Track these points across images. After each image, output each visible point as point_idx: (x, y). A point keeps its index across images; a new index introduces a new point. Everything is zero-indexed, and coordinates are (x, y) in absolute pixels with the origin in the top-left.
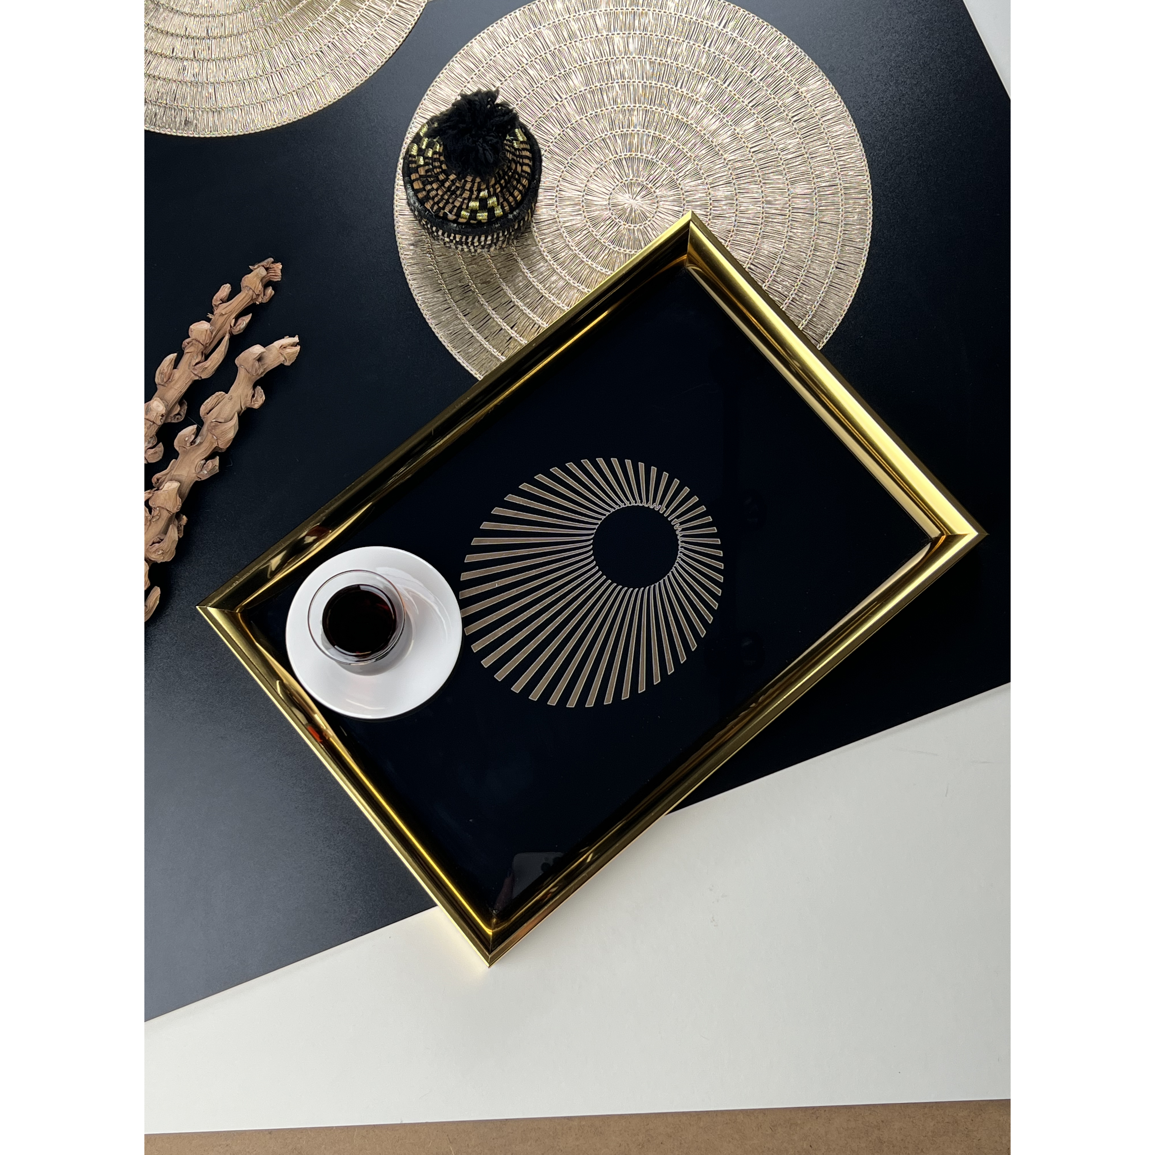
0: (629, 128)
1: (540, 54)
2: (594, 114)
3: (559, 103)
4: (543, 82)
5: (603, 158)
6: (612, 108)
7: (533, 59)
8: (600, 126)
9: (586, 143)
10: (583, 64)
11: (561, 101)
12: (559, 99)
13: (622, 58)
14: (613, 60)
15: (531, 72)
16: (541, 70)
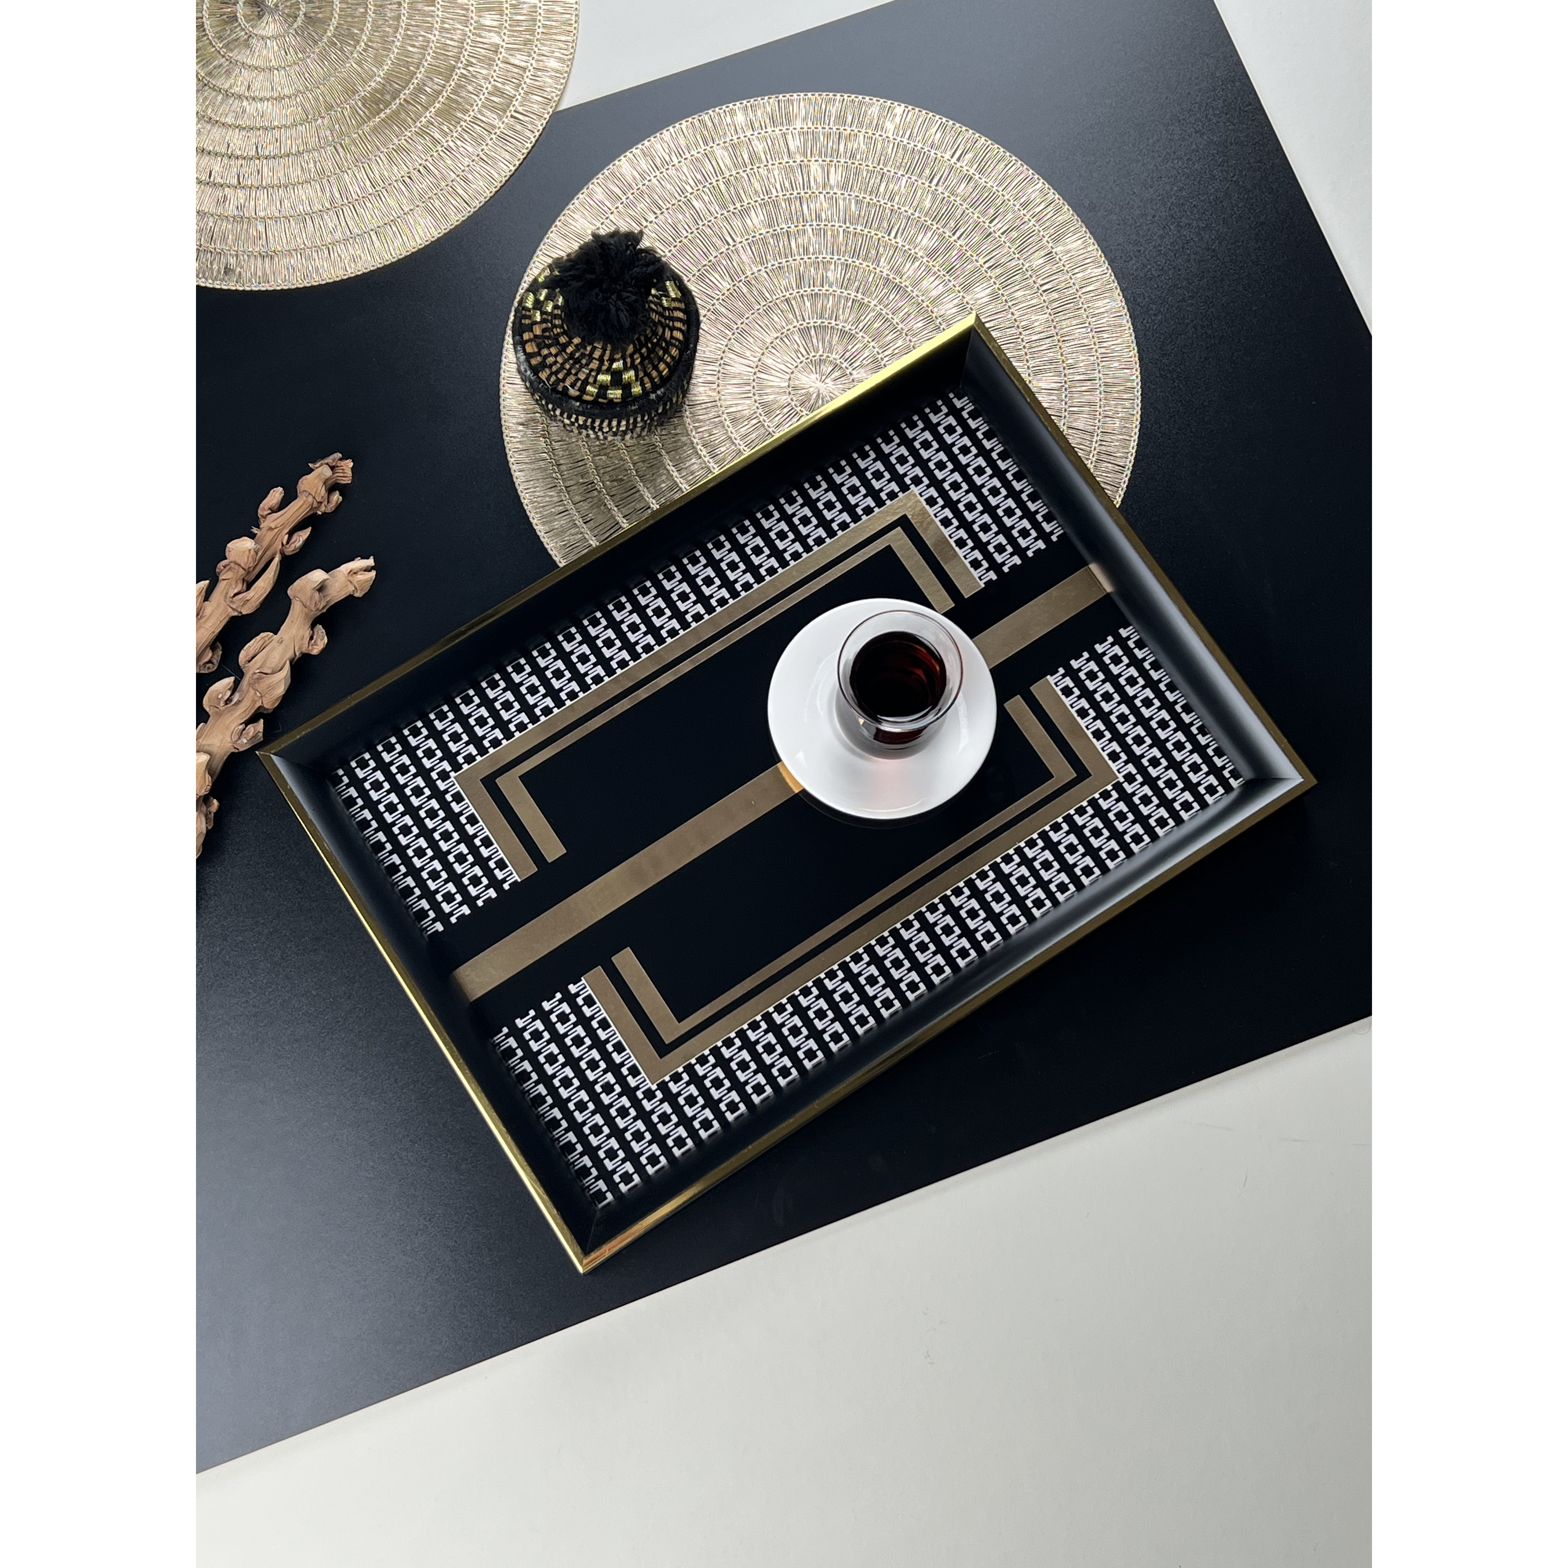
0: (823, 287)
1: (709, 181)
2: (777, 265)
3: (731, 247)
4: (712, 218)
5: (784, 324)
6: (802, 259)
7: (701, 187)
8: (784, 282)
9: (763, 303)
10: (766, 197)
11: (734, 246)
12: (732, 243)
14: (807, 195)
15: (695, 203)
16: (711, 202)
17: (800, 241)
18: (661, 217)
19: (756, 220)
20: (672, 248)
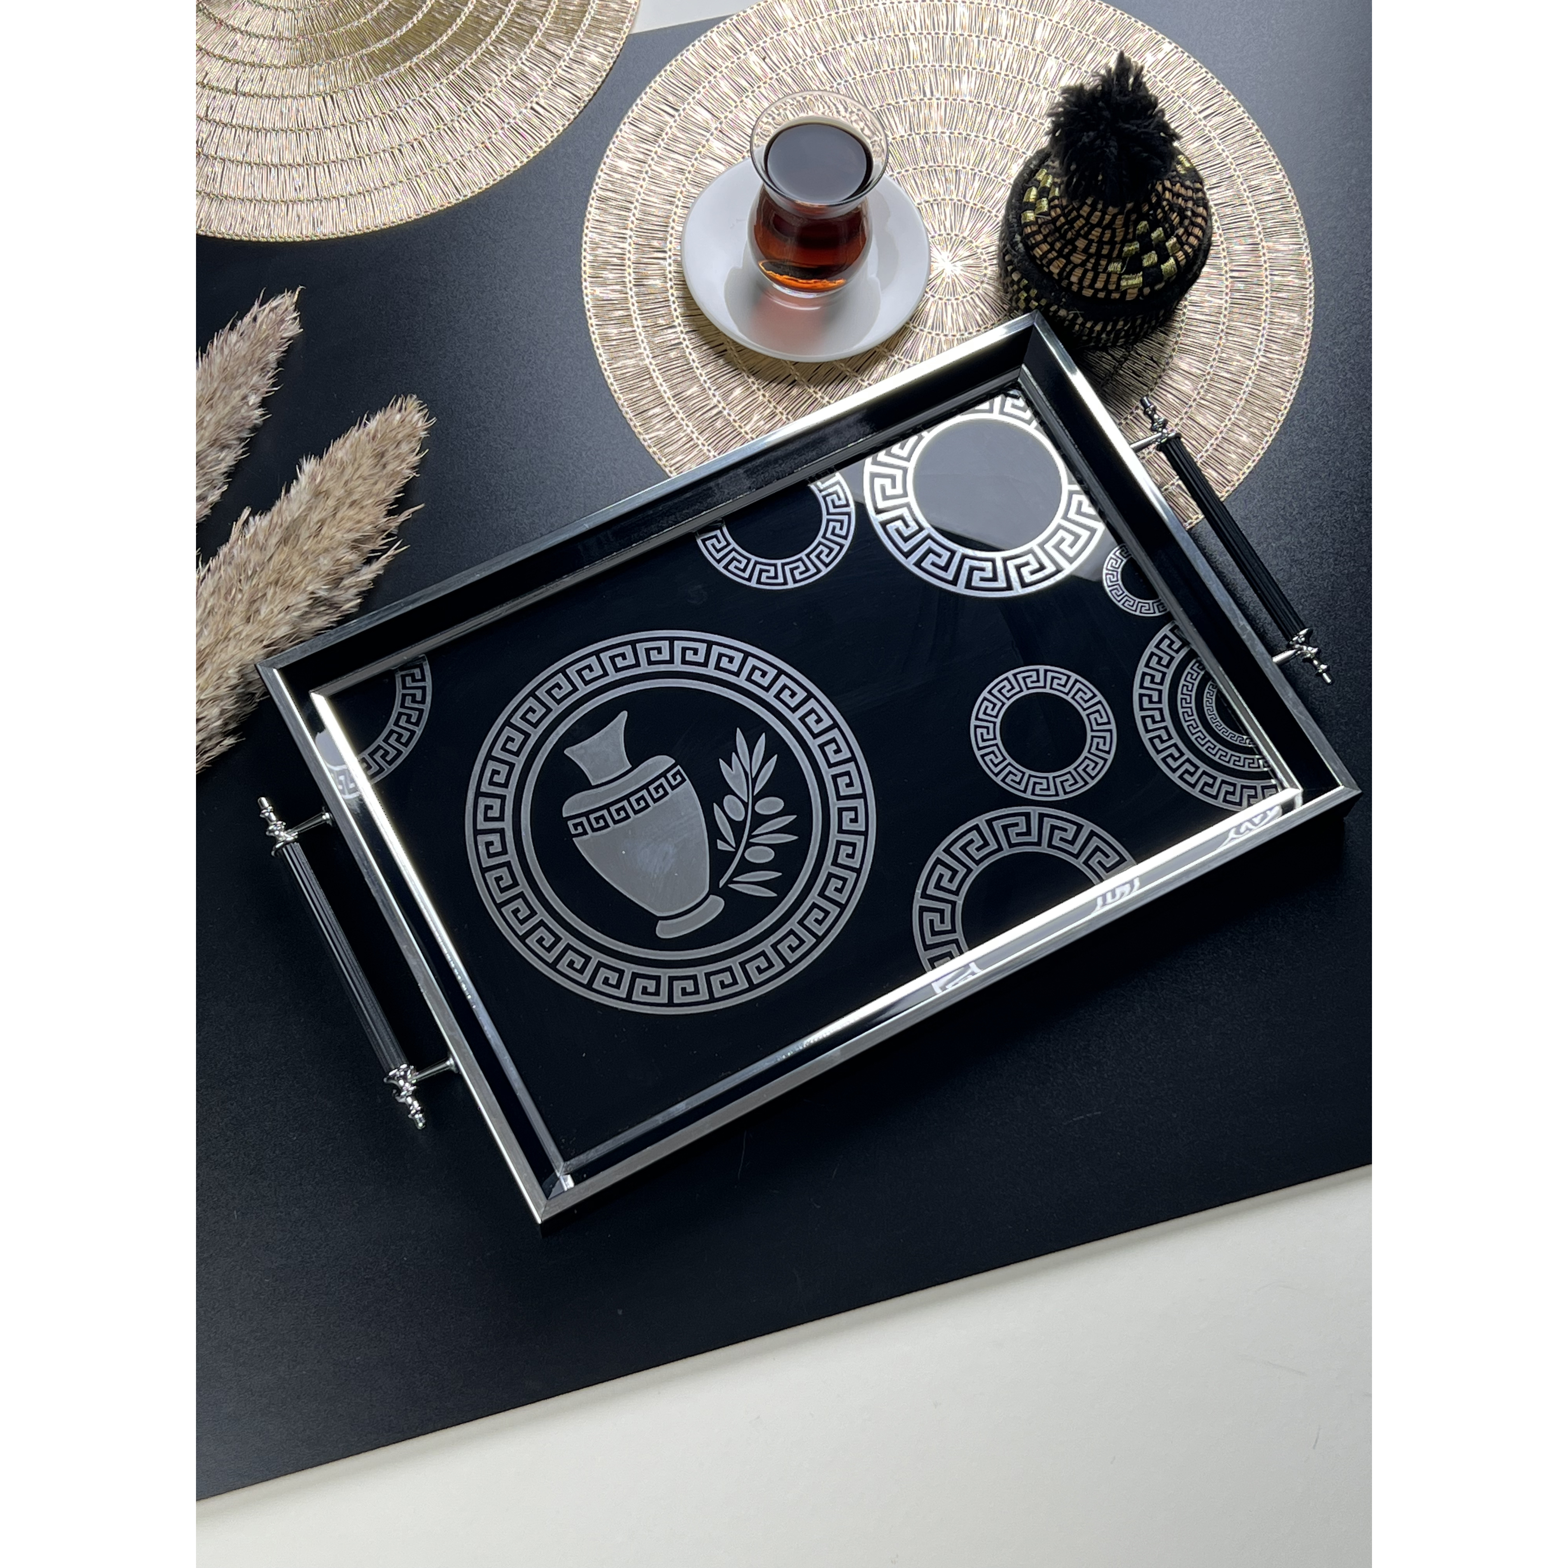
0: (1000, 174)
1: (937, 31)
2: (964, 134)
3: (926, 99)
4: (921, 65)
5: (942, 192)
6: (993, 140)
7: (925, 32)
9: (931, 163)
10: (987, 69)
11: (929, 99)
13: (1045, 89)
14: (1031, 86)
16: (928, 50)
17: (1000, 123)
18: (869, 41)
19: (966, 86)
20: (865, 75)
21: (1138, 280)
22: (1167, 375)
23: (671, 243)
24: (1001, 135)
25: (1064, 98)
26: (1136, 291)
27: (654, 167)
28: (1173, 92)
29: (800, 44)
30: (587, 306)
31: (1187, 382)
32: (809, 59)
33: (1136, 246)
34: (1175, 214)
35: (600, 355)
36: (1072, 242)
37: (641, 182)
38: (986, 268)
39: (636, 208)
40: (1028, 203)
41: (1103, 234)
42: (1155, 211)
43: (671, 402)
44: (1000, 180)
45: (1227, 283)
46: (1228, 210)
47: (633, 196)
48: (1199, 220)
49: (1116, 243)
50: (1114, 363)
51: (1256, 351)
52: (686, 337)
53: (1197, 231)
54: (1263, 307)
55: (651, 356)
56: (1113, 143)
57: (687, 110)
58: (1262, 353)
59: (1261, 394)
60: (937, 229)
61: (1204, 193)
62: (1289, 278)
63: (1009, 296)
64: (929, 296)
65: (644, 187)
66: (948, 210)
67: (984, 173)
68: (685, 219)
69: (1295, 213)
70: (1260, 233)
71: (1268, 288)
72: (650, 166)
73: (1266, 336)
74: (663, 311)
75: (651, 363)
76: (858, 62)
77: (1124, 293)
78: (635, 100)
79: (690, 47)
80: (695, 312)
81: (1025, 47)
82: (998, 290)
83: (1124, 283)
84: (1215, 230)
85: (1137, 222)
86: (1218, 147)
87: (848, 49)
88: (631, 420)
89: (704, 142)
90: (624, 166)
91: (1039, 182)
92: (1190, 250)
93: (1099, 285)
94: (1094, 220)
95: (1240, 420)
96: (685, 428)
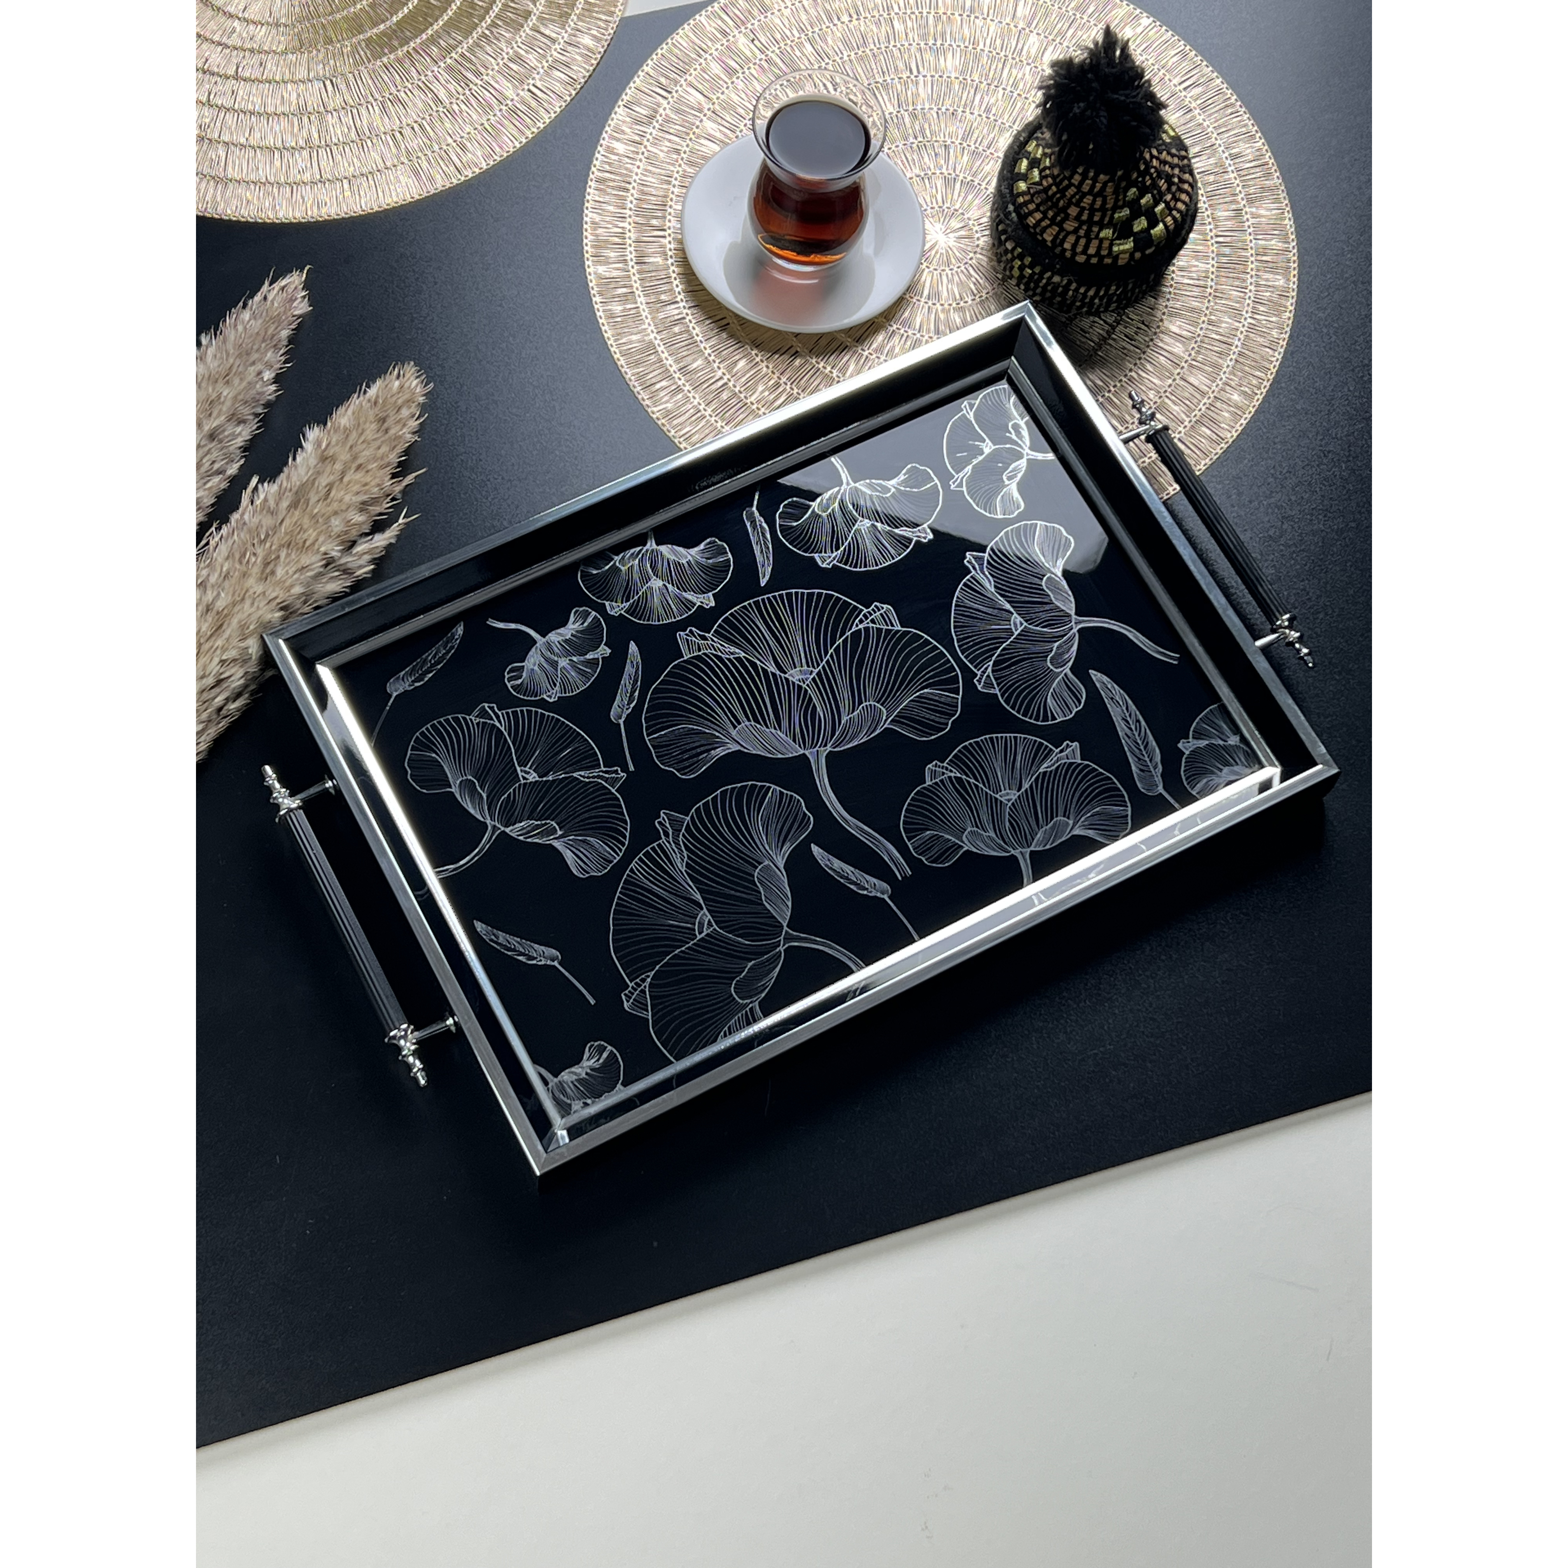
0: (989, 148)
2: (951, 110)
3: (912, 77)
4: (906, 44)
5: (932, 167)
6: (980, 115)
7: (909, 12)
8: (952, 129)
9: (920, 139)
10: (971, 47)
11: (916, 77)
12: (915, 72)
13: (1028, 64)
14: (1014, 62)
15: (896, 23)
16: (912, 29)
17: (986, 99)
18: (855, 22)
19: (951, 63)
20: (852, 54)
21: (1129, 245)
22: (1158, 337)
23: (670, 221)
24: (988, 110)
25: (1054, 71)
26: (1127, 255)
27: (649, 148)
28: (1153, 64)
29: (788, 26)
30: (591, 285)
31: (1178, 344)
32: (797, 40)
33: (1126, 212)
34: (1163, 181)
35: (606, 332)
36: (1064, 209)
37: (638, 163)
38: (978, 239)
39: (634, 188)
40: (1019, 174)
41: (1094, 201)
42: (1144, 179)
43: (677, 375)
44: (988, 153)
45: (1214, 248)
46: (1211, 178)
47: (631, 177)
48: (1186, 186)
49: (1107, 210)
50: (1107, 327)
51: (1244, 313)
52: (689, 312)
53: (1184, 197)
54: (1249, 271)
55: (655, 331)
56: (1102, 113)
57: (680, 92)
58: (1250, 314)
59: (1250, 354)
60: (929, 204)
61: (1189, 160)
62: (1273, 242)
63: (1002, 265)
64: (924, 267)
65: (642, 167)
66: (940, 183)
67: (973, 147)
68: (683, 198)
69: (1276, 180)
70: (1243, 199)
71: (1253, 252)
72: (645, 147)
73: (1252, 298)
74: (665, 288)
75: (656, 338)
76: (846, 43)
77: (1116, 258)
78: (629, 83)
79: (680, 31)
80: (696, 288)
81: (1007, 24)
82: (991, 260)
83: (1115, 249)
84: (1200, 197)
85: (1126, 189)
86: (1198, 117)
87: (834, 29)
88: (639, 393)
89: (698, 123)
90: (620, 148)
91: (1030, 153)
92: (1178, 215)
93: (1092, 251)
94: (1086, 188)
95: (1231, 379)
96: (692, 400)
